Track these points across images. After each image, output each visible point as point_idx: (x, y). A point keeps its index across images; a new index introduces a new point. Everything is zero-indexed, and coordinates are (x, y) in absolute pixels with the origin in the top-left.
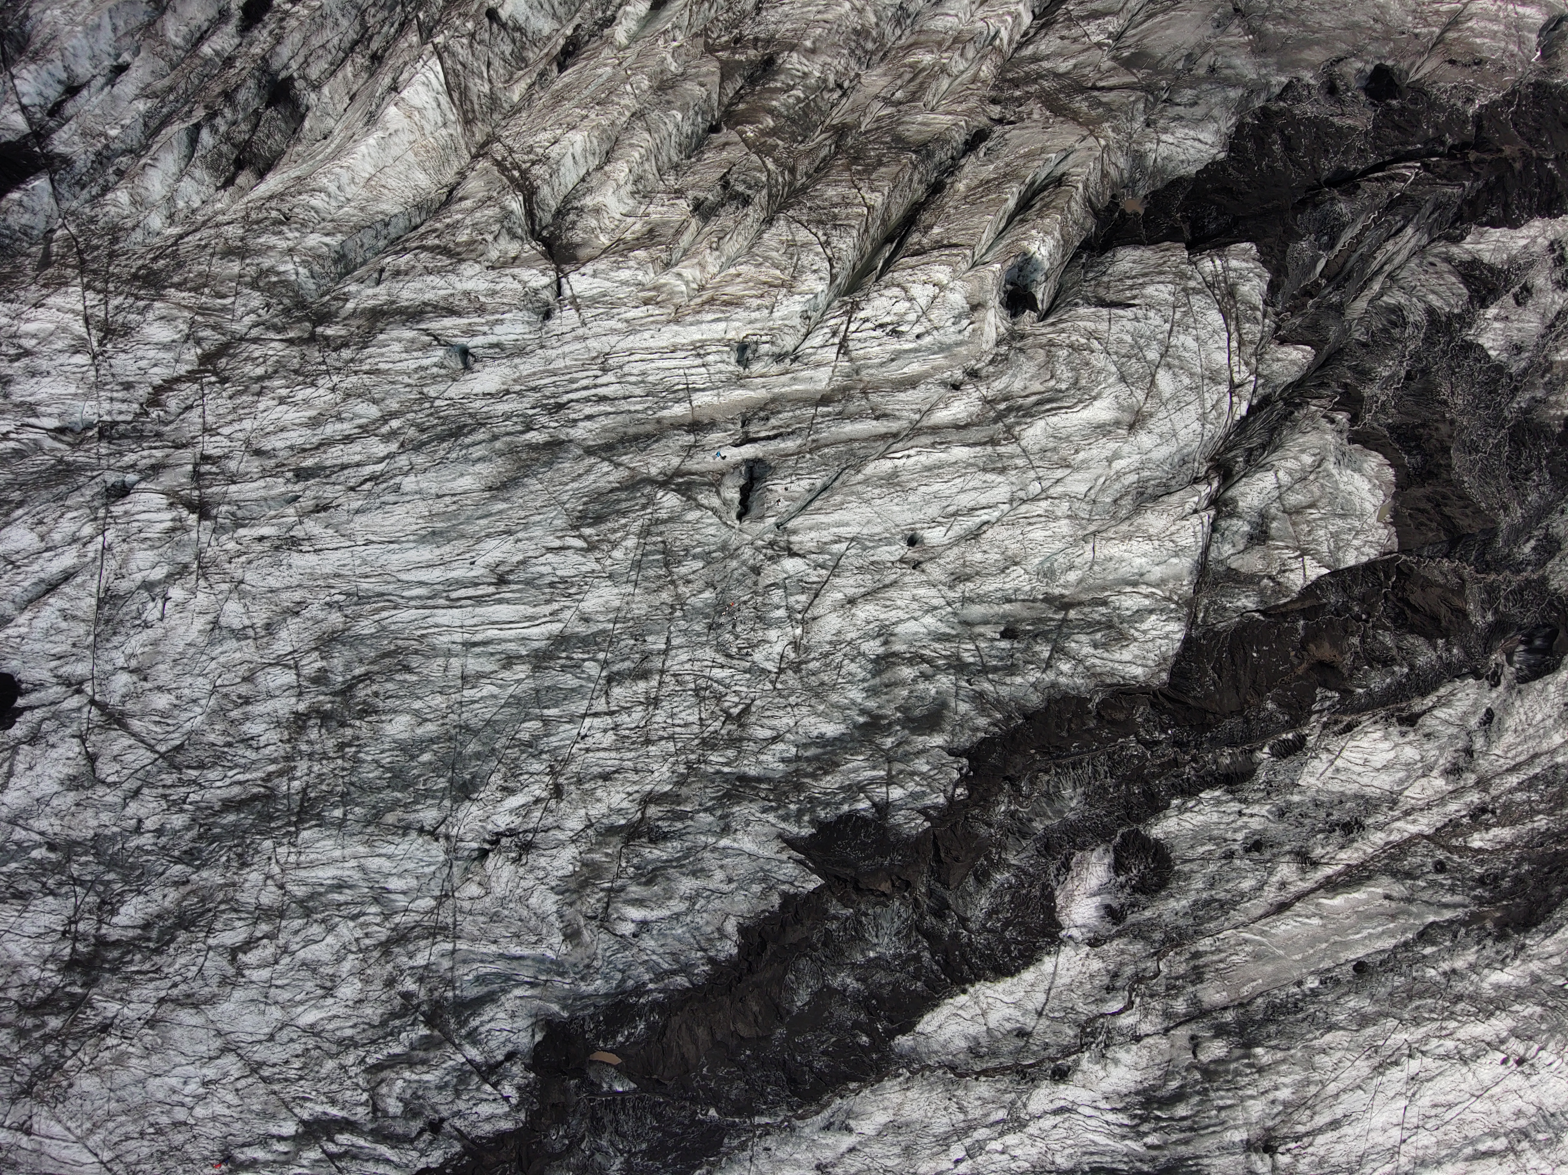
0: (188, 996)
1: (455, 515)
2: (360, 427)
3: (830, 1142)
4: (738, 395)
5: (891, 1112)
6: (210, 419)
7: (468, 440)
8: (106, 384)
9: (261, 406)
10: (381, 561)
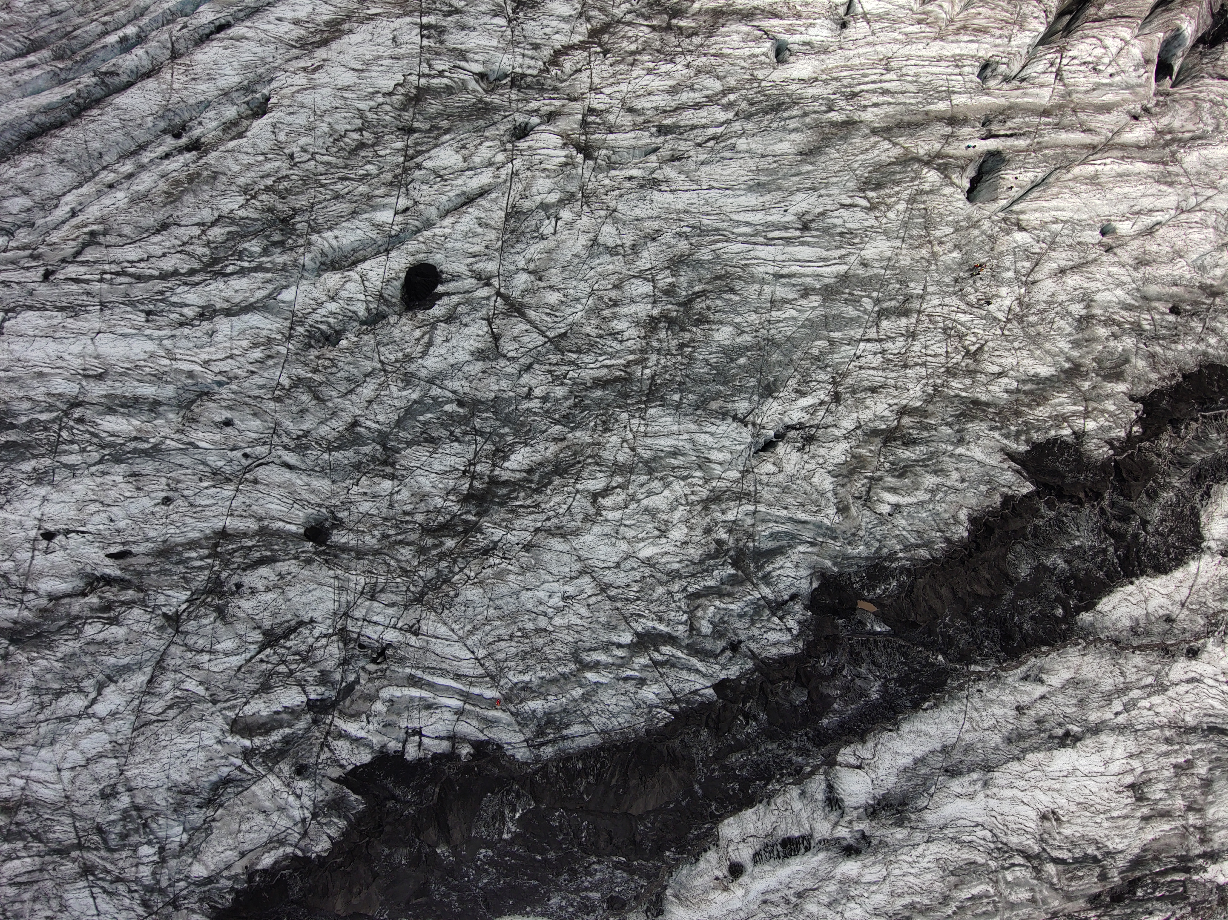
0: (558, 528)
1: (775, 171)
2: (707, 97)
3: (1027, 689)
4: (985, 100)
5: (1073, 670)
6: (596, 80)
7: (786, 114)
8: (519, 43)
9: (634, 74)
10: (719, 203)
